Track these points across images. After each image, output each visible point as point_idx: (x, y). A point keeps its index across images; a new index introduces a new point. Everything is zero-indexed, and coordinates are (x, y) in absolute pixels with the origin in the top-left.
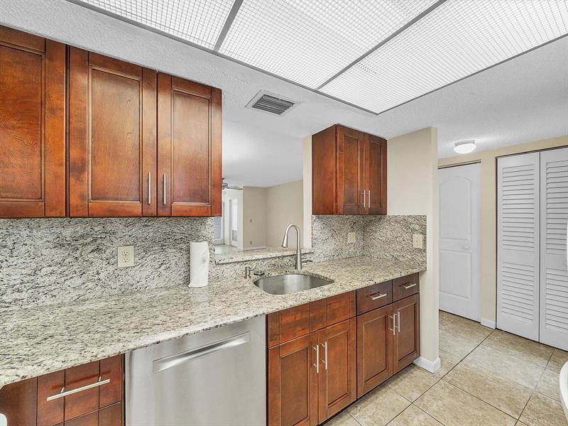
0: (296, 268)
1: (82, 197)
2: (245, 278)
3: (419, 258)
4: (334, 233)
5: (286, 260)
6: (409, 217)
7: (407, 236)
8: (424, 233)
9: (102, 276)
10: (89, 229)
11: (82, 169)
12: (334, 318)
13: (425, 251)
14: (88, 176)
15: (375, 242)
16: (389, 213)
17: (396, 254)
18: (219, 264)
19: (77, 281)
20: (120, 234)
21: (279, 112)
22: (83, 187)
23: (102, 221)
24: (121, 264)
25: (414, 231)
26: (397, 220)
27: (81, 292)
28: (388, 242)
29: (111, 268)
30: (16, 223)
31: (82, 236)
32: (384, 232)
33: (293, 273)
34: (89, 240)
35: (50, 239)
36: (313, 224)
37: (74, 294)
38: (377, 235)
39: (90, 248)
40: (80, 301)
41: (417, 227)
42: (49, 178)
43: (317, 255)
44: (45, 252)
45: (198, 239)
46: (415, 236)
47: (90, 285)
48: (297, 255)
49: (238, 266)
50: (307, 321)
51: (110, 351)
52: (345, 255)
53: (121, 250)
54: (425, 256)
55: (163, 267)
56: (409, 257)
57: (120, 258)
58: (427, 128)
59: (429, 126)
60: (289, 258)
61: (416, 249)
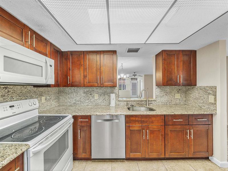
0: (146, 105)
1: (86, 83)
2: (127, 106)
3: (212, 108)
4: (167, 94)
5: (144, 102)
6: (207, 87)
7: (206, 96)
8: (215, 95)
9: (92, 101)
10: (89, 90)
11: (86, 77)
12: (153, 123)
13: (215, 104)
14: (87, 78)
15: (191, 99)
16: (197, 85)
17: (200, 105)
18: (119, 101)
19: (87, 101)
20: (95, 91)
21: (137, 52)
22: (87, 80)
23: (92, 88)
24: (95, 98)
25: (209, 94)
26: (200, 88)
27: (88, 104)
28: (197, 99)
29: (93, 99)
30: (78, 88)
31: (88, 91)
32: (195, 94)
33: (145, 107)
34: (89, 92)
35: (83, 91)
36: (156, 90)
37: (87, 104)
38: (191, 95)
39: (90, 94)
40: (87, 105)
41: (211, 92)
42: (81, 79)
43: (158, 102)
44: (82, 94)
45: (113, 93)
46: (210, 96)
47: (90, 102)
48: (146, 101)
49: (125, 102)
50: (140, 121)
51: (88, 114)
52: (173, 103)
53: (95, 95)
54: (216, 107)
55: (104, 100)
56: (207, 107)
57: (95, 97)
58: (217, 41)
59: (218, 40)
60: (144, 101)
61: (210, 103)
